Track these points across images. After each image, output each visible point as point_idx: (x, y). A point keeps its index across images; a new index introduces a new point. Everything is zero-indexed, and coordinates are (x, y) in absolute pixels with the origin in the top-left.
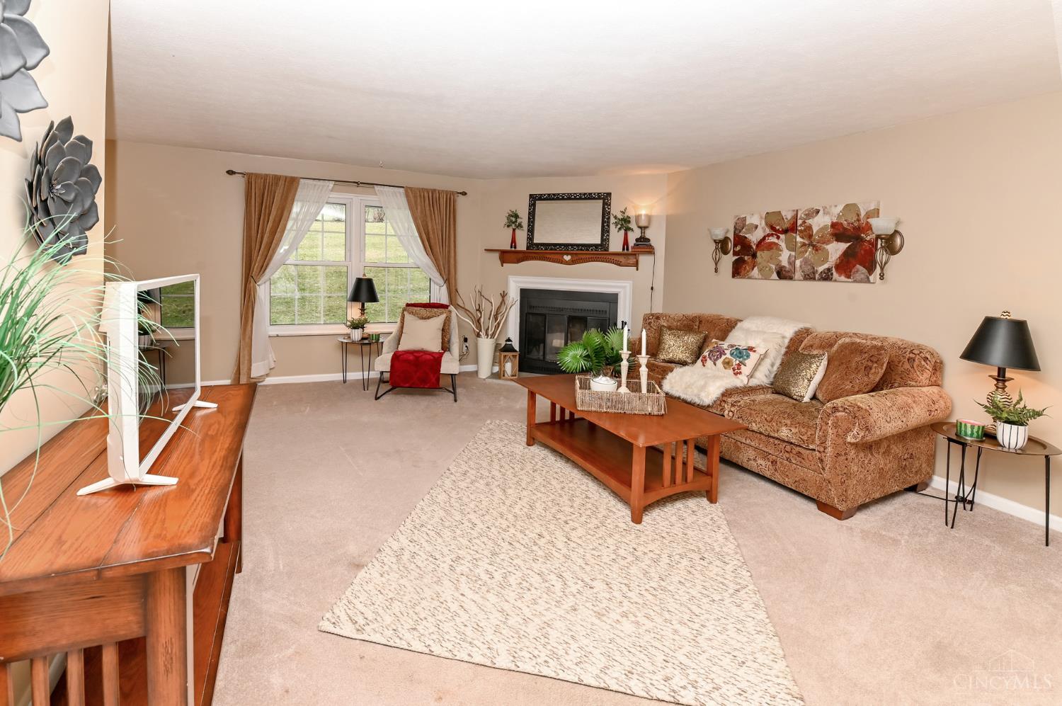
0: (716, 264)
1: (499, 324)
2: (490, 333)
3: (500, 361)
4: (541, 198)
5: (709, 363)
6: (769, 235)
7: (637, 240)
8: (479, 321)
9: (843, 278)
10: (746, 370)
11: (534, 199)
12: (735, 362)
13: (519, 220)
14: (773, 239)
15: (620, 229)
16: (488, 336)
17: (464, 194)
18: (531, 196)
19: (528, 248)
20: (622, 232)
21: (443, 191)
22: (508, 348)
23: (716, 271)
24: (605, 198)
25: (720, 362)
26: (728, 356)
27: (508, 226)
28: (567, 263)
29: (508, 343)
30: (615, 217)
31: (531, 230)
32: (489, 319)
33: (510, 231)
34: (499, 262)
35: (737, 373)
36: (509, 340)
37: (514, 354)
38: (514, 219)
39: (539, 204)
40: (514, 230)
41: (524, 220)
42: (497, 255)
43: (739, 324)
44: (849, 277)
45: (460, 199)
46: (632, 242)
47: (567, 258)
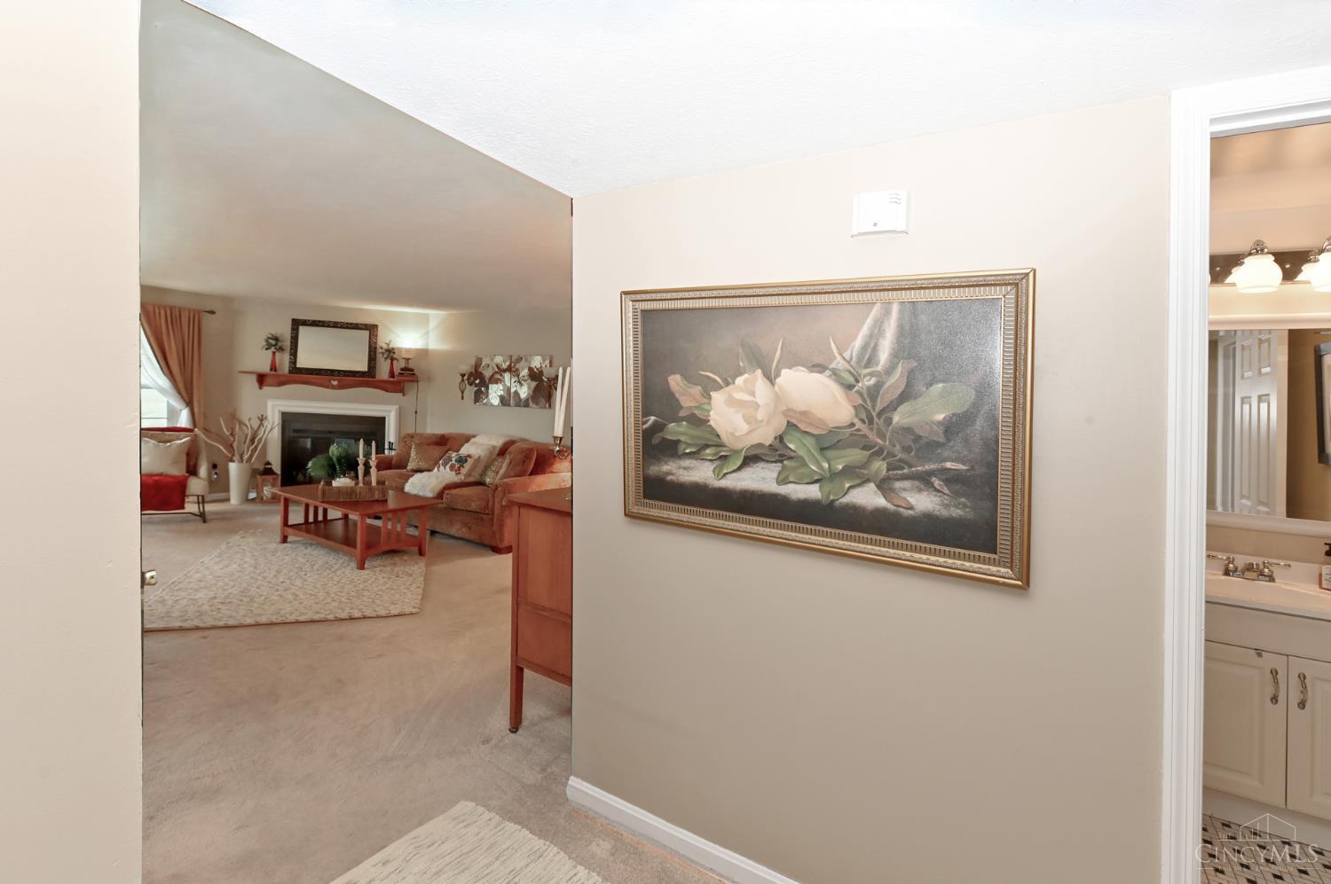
0: (463, 393)
1: (256, 448)
2: (246, 457)
3: (257, 486)
4: (305, 323)
5: (442, 467)
6: (496, 373)
7: (402, 369)
8: (231, 446)
9: (534, 406)
10: (464, 471)
11: (297, 324)
12: (457, 465)
13: (279, 344)
14: (498, 376)
15: (386, 358)
16: (242, 462)
17: (212, 312)
18: (293, 320)
19: (290, 372)
20: (389, 361)
21: (184, 309)
22: (268, 471)
23: (463, 398)
24: (372, 329)
25: (448, 467)
26: (454, 462)
27: (267, 349)
28: (333, 387)
29: (267, 466)
30: (382, 348)
31: (294, 353)
32: (245, 443)
33: (269, 353)
34: (257, 385)
35: (458, 473)
36: (268, 463)
37: (275, 476)
38: (273, 342)
39: (302, 329)
40: (274, 353)
41: (287, 344)
42: (254, 378)
43: (473, 440)
44: (537, 405)
45: (206, 318)
46: (397, 371)
47: (335, 383)
